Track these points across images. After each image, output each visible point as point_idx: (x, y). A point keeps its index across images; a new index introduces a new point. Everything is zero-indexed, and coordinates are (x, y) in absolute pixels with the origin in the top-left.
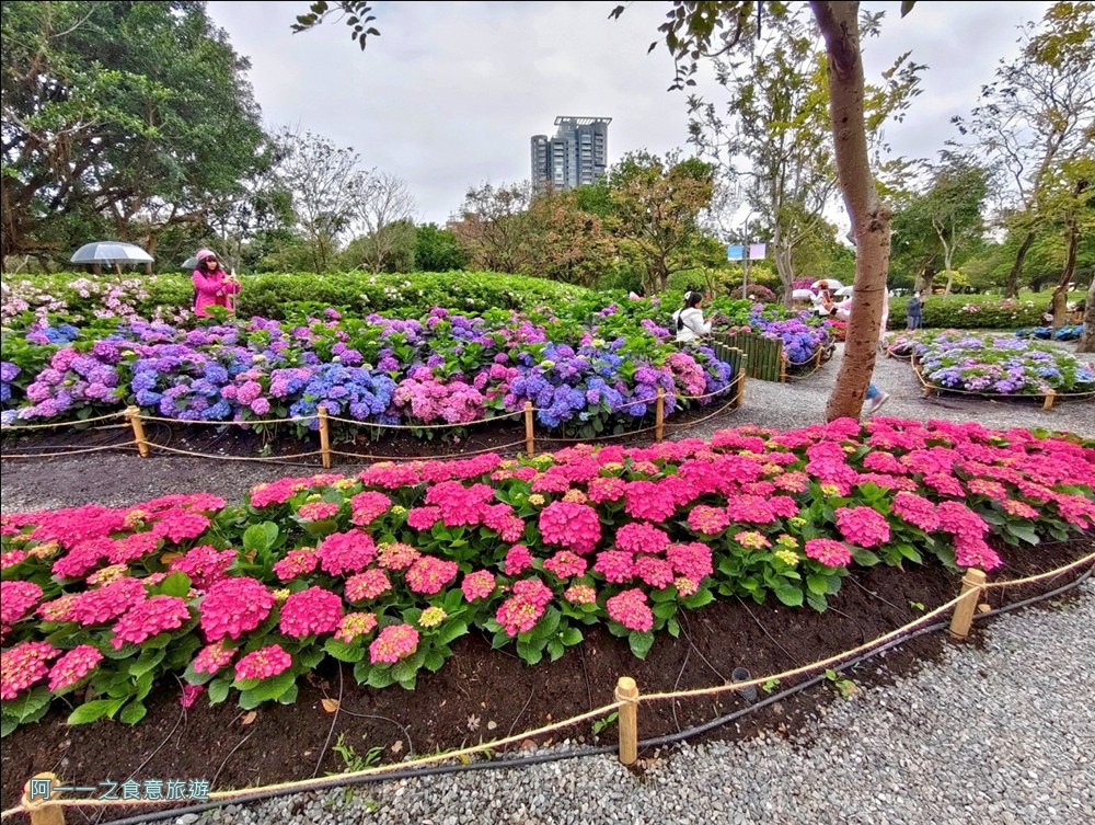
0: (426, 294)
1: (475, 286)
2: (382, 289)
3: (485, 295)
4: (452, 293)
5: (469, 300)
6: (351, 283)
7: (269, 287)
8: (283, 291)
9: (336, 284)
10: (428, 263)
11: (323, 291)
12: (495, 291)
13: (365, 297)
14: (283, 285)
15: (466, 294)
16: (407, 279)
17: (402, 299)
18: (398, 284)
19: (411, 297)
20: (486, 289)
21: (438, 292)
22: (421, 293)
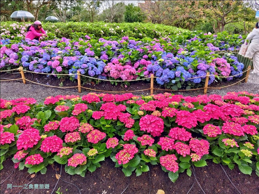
0: (124, 31)
1: (143, 29)
2: (108, 29)
3: (146, 32)
4: (134, 31)
5: (140, 34)
6: (98, 26)
7: (70, 27)
8: (74, 28)
9: (93, 26)
10: (129, 20)
11: (88, 29)
12: (150, 31)
13: (102, 32)
14: (75, 26)
15: (139, 32)
16: (118, 25)
17: (115, 33)
18: (114, 27)
19: (119, 32)
20: (147, 30)
21: (129, 31)
22: (122, 31)
